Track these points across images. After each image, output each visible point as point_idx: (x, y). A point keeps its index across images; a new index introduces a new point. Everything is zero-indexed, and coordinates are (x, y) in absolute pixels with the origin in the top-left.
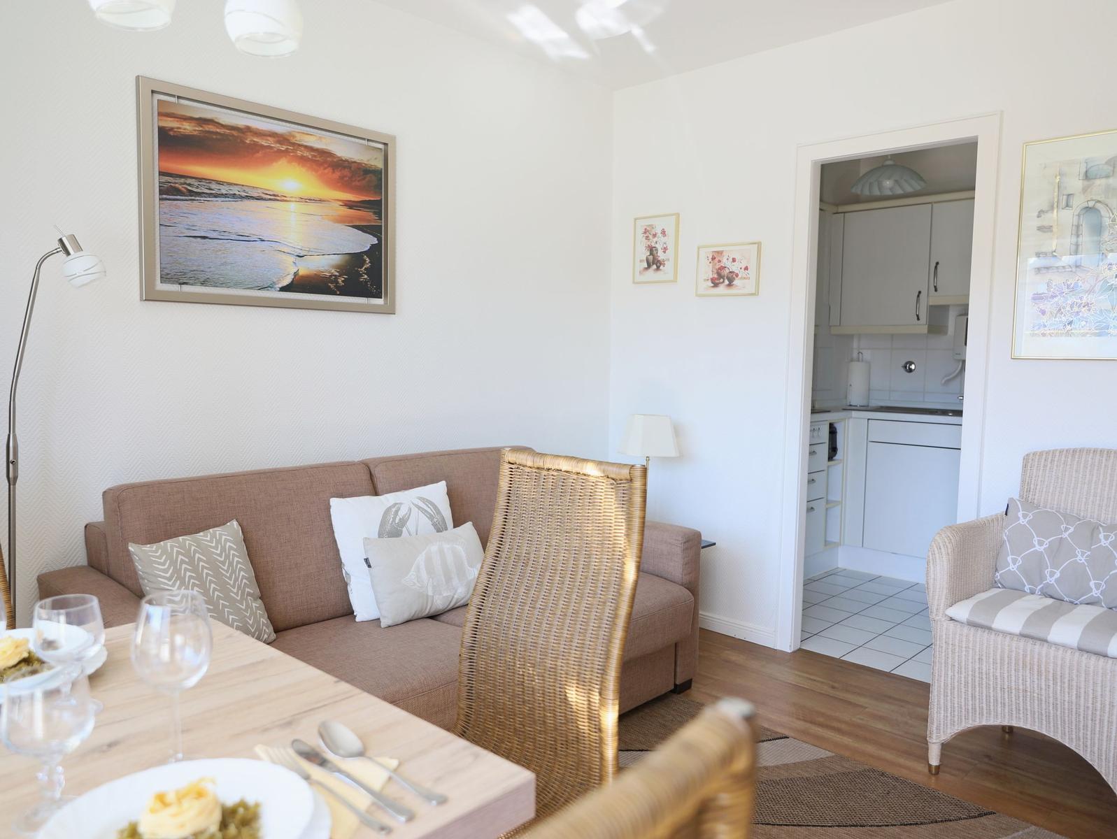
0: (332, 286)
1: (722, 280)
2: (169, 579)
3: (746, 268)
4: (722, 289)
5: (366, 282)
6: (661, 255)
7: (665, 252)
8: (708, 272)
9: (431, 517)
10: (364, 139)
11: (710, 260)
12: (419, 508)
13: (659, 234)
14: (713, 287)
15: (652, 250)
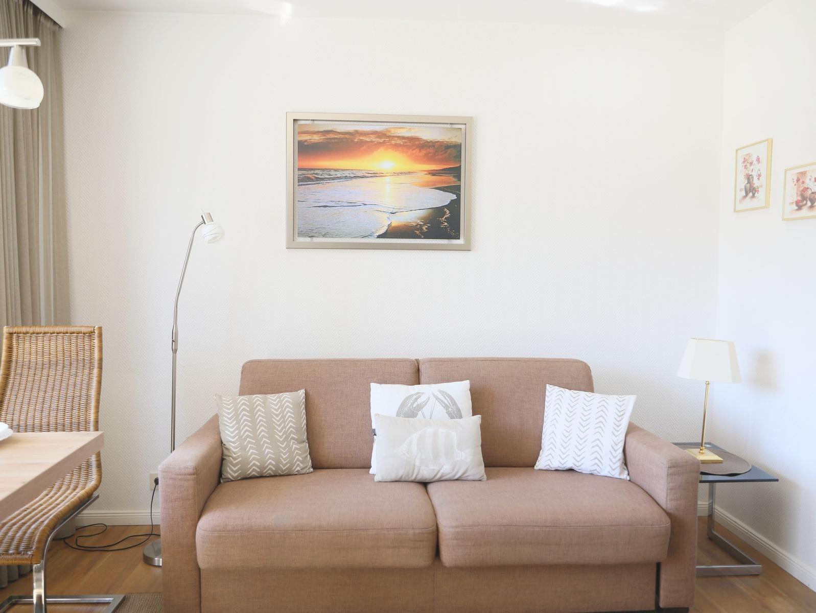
0: (418, 232)
1: (805, 202)
2: (230, 419)
5: (446, 228)
6: (756, 183)
7: (759, 179)
8: (793, 195)
9: (446, 407)
10: (448, 124)
11: (795, 180)
12: (437, 398)
13: (755, 162)
14: (797, 210)
15: (749, 178)
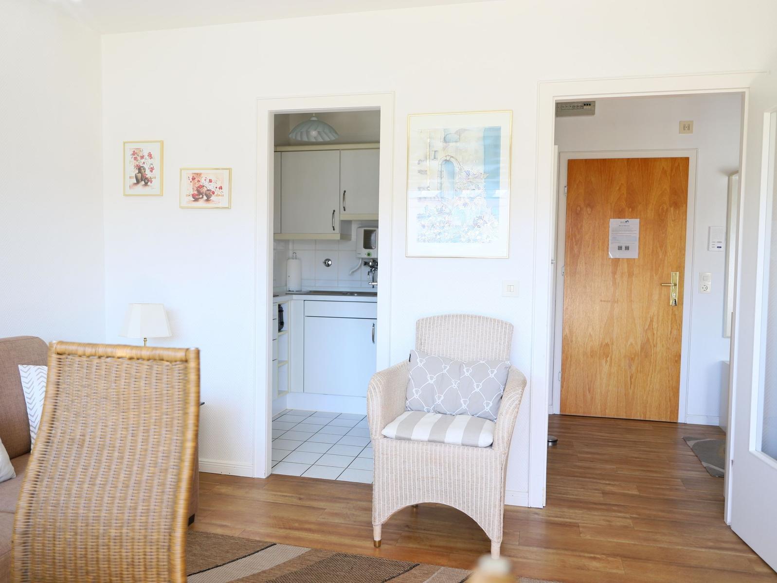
1: (201, 196)
3: (221, 188)
4: (201, 203)
6: (148, 174)
7: (151, 171)
8: (189, 189)
11: (191, 180)
13: (146, 156)
14: (194, 201)
15: (140, 169)
